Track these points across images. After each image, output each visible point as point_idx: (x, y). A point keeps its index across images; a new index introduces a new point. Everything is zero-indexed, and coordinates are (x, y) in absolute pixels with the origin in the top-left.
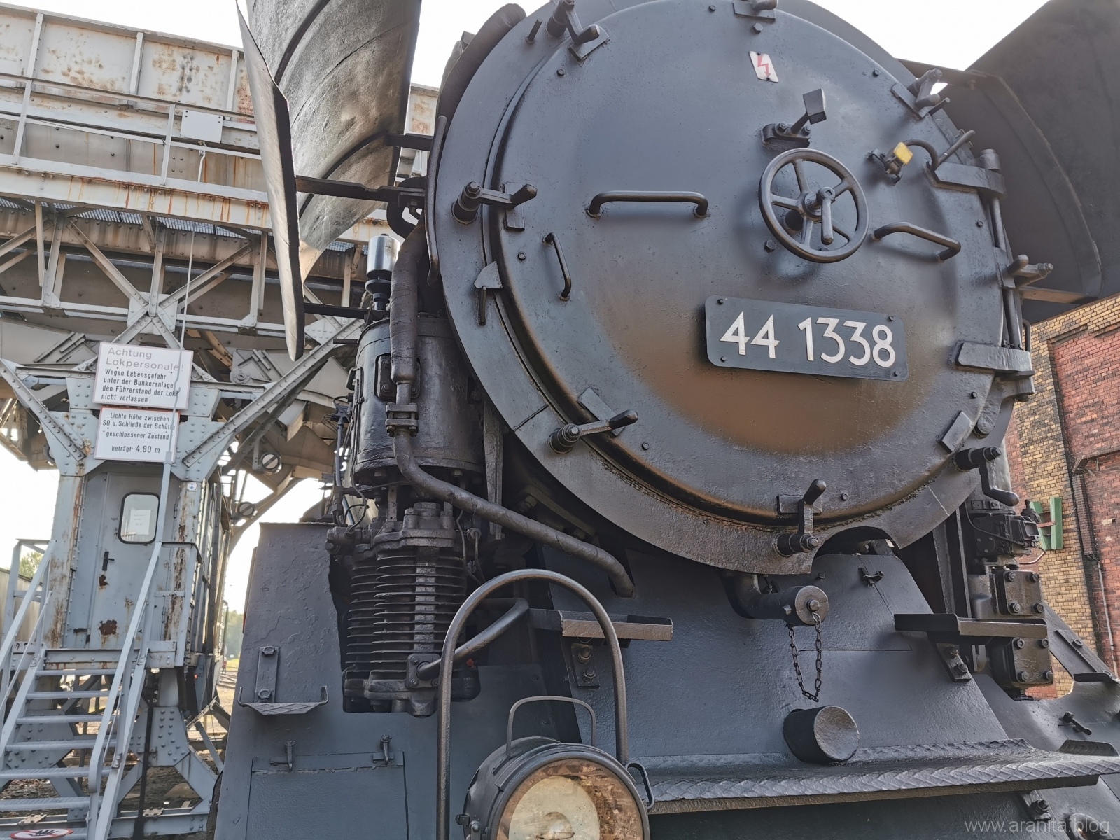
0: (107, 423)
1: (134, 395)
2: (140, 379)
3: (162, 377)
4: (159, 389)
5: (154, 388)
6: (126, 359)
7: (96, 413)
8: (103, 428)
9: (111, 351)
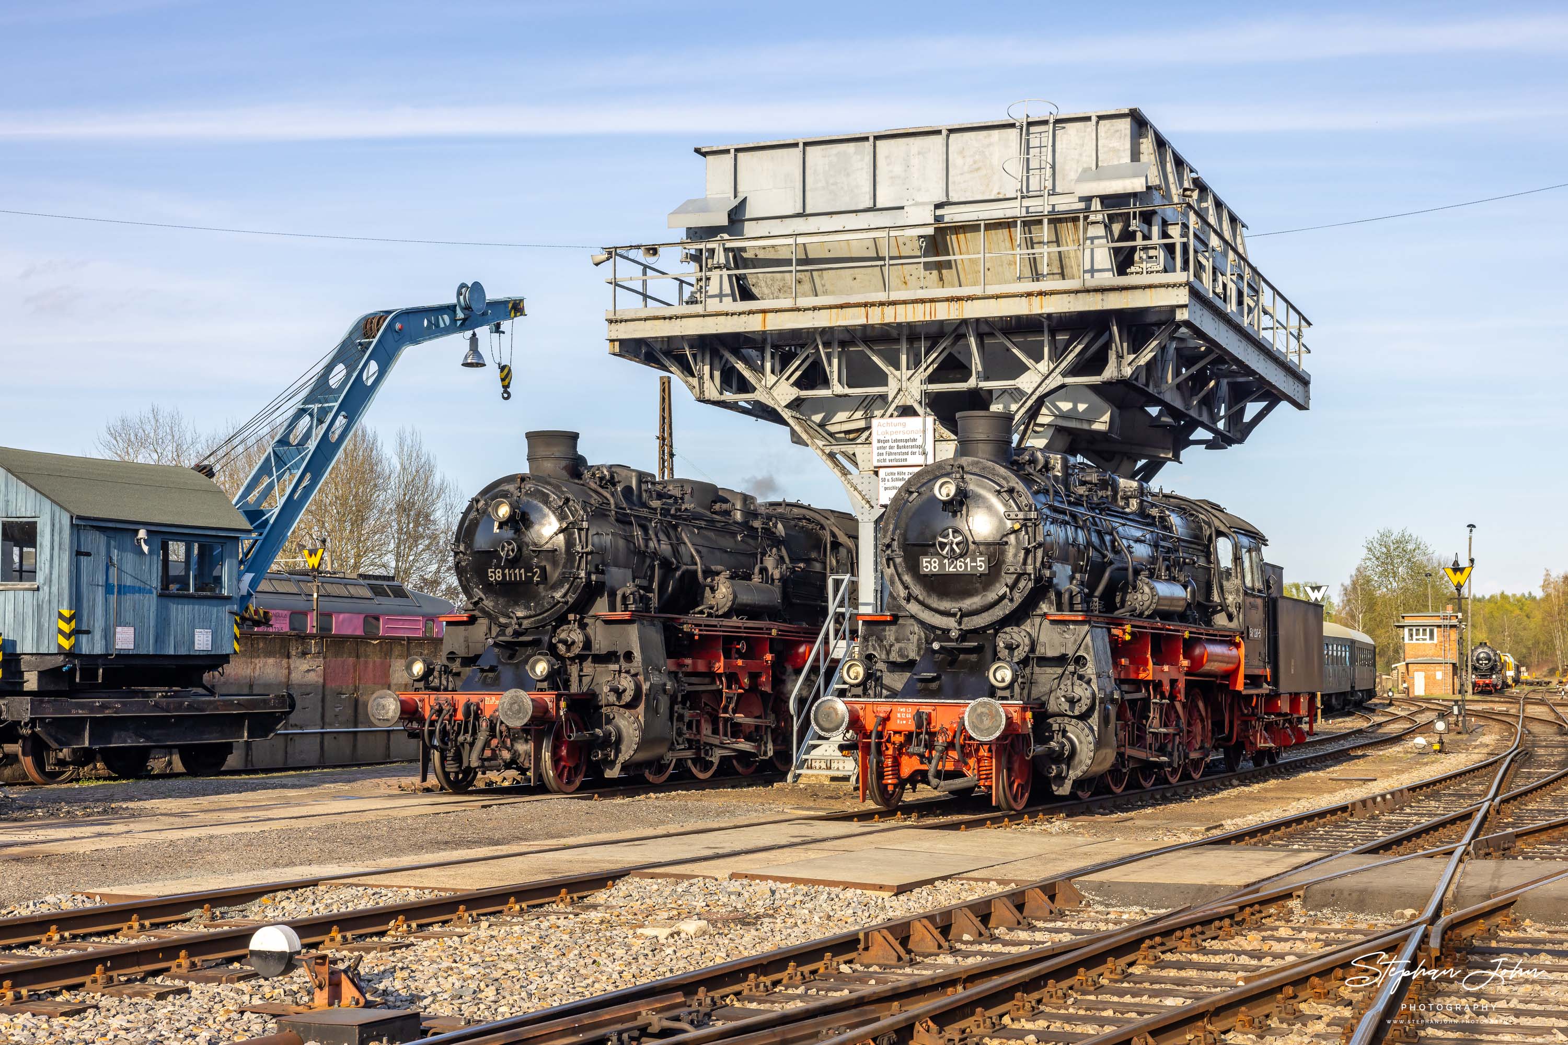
0: (884, 480)
1: (898, 457)
2: (901, 444)
3: (915, 440)
4: (914, 450)
5: (910, 450)
6: (890, 429)
7: (876, 473)
8: (882, 484)
9: (879, 425)
